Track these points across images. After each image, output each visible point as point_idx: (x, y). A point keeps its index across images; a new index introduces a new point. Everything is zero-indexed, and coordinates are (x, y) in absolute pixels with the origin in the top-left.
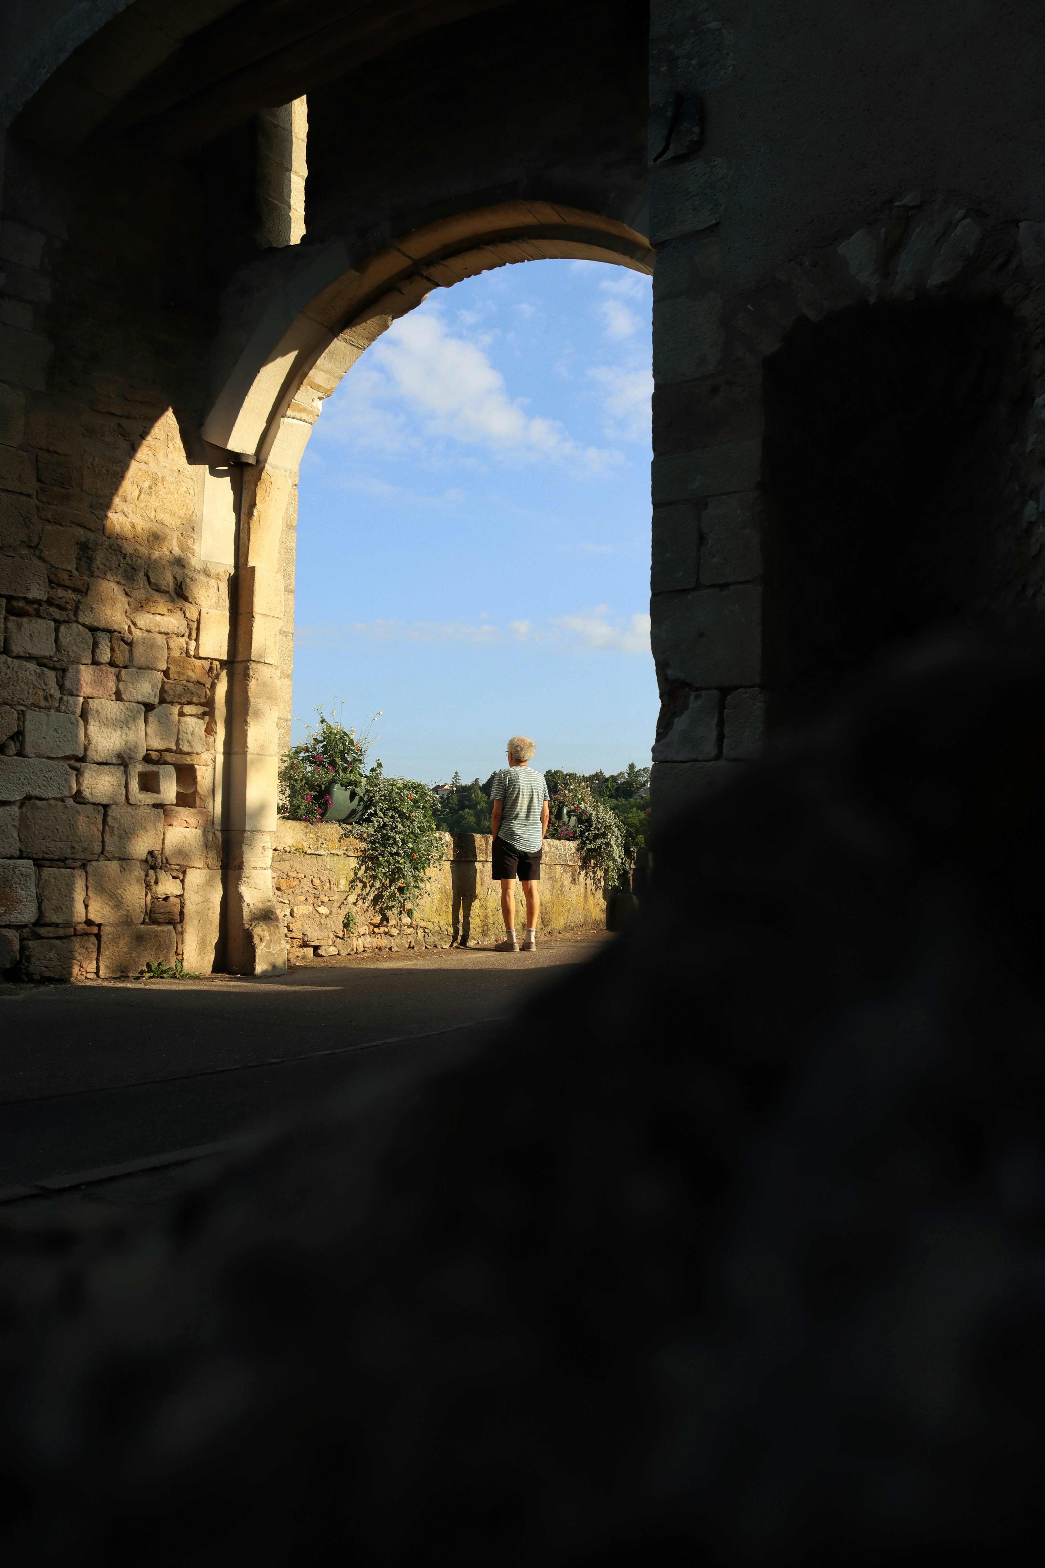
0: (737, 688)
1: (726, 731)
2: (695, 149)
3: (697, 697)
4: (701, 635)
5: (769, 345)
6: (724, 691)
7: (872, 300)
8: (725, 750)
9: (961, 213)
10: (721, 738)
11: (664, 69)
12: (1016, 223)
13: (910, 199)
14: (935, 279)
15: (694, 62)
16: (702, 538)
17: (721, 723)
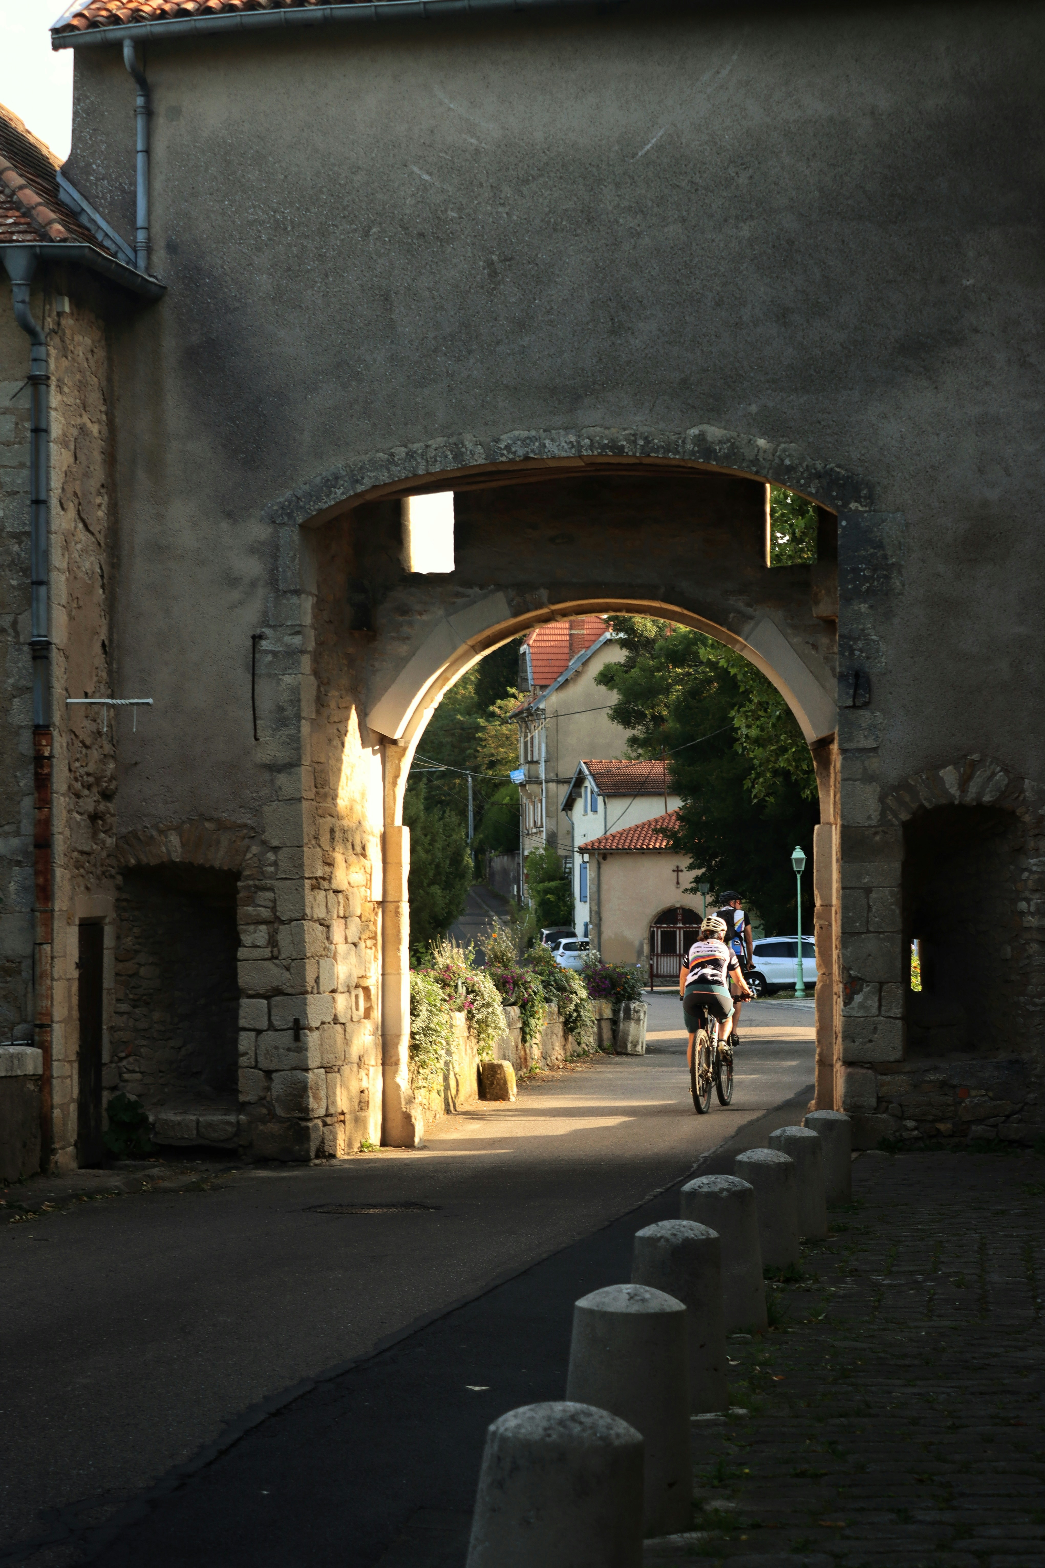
0: (888, 983)
1: (883, 1003)
2: (866, 705)
3: (867, 986)
4: (870, 955)
5: (904, 816)
6: (881, 984)
7: (956, 802)
8: (883, 1013)
9: (999, 769)
10: (880, 1006)
11: (847, 654)
12: (1023, 779)
13: (975, 757)
14: (987, 798)
15: (864, 655)
16: (869, 908)
17: (880, 1000)
